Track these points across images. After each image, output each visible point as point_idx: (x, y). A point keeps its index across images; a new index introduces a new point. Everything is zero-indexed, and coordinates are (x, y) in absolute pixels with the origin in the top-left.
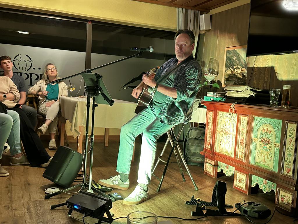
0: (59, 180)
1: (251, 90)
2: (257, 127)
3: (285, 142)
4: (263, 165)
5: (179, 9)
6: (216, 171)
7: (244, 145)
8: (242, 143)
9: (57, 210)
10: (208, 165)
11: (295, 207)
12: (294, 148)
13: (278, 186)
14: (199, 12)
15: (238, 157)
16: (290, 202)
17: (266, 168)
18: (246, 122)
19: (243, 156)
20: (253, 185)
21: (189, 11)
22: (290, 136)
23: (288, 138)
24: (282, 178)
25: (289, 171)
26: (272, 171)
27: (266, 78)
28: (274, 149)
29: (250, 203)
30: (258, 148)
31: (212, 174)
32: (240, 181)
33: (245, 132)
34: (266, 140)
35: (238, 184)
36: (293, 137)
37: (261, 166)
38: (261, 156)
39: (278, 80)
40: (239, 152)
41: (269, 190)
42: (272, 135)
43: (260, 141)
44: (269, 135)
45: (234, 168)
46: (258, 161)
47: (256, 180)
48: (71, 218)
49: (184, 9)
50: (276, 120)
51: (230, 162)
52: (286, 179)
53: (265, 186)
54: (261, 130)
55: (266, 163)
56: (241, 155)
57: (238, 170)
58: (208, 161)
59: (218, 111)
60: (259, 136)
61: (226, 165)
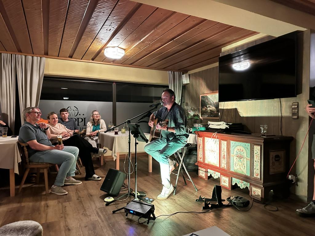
0: (112, 192)
1: (226, 124)
2: (233, 147)
3: (253, 157)
4: (240, 172)
5: (169, 72)
6: (207, 175)
7: (226, 159)
8: (224, 158)
9: (117, 213)
10: (200, 171)
11: (263, 197)
12: (259, 161)
13: (251, 184)
14: (182, 73)
15: (222, 167)
16: (260, 194)
17: (242, 173)
18: (226, 144)
19: (226, 166)
20: (233, 184)
21: (176, 73)
22: (256, 153)
23: (255, 155)
24: (253, 179)
25: (258, 175)
26: (246, 175)
27: (232, 115)
28: (246, 162)
29: (237, 198)
30: (235, 161)
31: (204, 177)
32: (224, 182)
33: (226, 151)
34: (240, 156)
35: (223, 183)
36: (259, 154)
37: (238, 172)
38: (238, 165)
39: (241, 117)
40: (222, 164)
41: (244, 187)
42: (244, 153)
43: (236, 157)
44: (242, 153)
45: (219, 174)
46: (236, 169)
47: (235, 181)
48: (127, 219)
49: (172, 72)
50: (246, 144)
51: (217, 170)
52: (255, 179)
53: (242, 185)
54: (236, 150)
55: (241, 170)
56: (224, 165)
57: (223, 175)
58: (200, 169)
59: (205, 137)
60: (235, 153)
61: (213, 171)
